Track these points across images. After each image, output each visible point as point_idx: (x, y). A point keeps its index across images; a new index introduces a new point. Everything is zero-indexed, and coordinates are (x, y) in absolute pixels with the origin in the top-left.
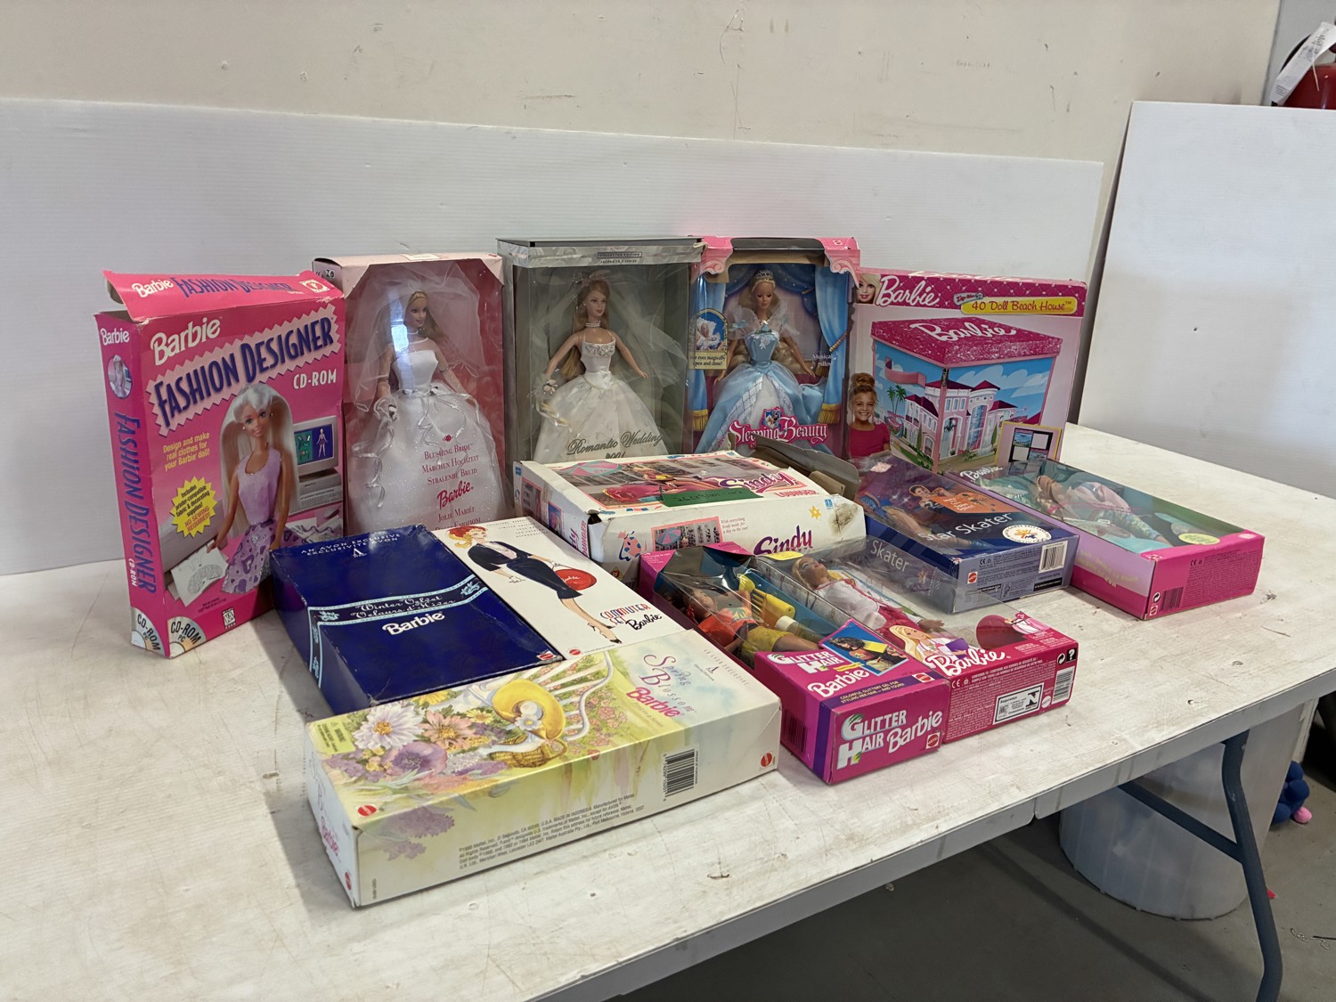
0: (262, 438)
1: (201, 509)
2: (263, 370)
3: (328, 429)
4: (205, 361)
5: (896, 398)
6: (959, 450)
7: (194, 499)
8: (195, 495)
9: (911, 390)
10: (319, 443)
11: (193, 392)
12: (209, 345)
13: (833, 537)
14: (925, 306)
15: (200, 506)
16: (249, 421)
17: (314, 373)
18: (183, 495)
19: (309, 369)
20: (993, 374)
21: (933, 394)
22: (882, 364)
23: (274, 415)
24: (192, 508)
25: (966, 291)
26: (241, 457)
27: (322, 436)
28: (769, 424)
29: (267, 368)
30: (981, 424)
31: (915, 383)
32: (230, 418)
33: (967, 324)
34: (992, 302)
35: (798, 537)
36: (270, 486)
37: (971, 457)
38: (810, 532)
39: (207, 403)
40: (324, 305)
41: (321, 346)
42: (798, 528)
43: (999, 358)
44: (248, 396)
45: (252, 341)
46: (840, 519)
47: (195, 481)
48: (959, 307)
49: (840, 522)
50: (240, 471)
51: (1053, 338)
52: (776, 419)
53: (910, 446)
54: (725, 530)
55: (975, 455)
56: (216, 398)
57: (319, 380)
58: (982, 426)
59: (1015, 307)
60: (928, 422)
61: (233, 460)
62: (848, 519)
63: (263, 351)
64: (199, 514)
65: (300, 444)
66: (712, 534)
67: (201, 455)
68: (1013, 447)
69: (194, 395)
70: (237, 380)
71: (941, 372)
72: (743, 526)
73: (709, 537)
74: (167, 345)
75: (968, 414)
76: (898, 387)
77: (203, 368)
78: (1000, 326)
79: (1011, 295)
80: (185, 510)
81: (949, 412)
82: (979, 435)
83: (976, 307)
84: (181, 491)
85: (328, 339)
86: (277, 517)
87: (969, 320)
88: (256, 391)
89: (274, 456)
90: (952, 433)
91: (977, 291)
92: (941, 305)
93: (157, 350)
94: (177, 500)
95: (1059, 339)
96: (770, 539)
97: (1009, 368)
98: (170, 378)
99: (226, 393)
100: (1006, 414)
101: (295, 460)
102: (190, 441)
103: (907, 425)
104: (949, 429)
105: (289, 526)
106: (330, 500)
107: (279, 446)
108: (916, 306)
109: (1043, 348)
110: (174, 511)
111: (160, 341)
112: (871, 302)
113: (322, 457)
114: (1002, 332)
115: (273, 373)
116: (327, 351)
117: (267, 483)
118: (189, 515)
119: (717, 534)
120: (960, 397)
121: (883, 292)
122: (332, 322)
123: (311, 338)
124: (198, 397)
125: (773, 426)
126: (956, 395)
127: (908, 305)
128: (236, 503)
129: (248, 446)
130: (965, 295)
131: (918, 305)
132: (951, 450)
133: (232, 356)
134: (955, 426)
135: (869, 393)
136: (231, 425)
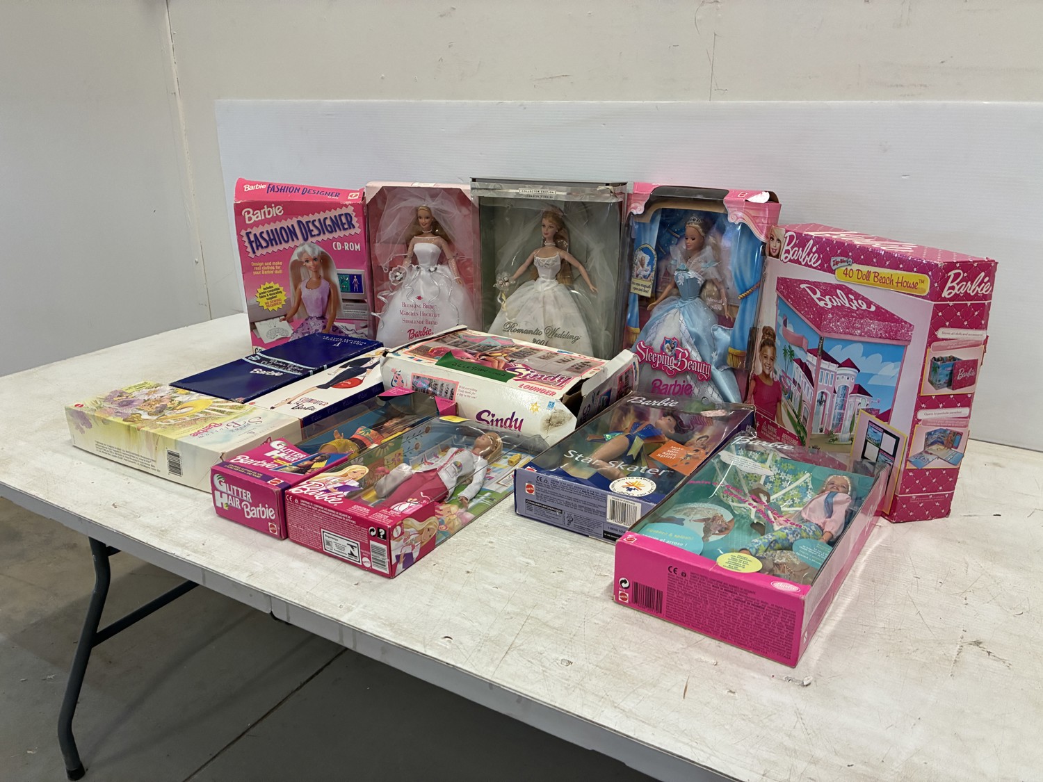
0: (316, 272)
1: (275, 299)
2: (312, 236)
3: (359, 277)
4: (278, 225)
5: (788, 358)
6: (826, 429)
7: (271, 293)
8: (273, 291)
9: (799, 353)
10: (353, 284)
11: (271, 240)
12: (276, 219)
13: (539, 433)
14: (810, 266)
15: (276, 297)
16: (307, 261)
17: (345, 243)
18: (264, 289)
19: (342, 240)
20: (854, 352)
21: (811, 360)
22: (781, 322)
23: (323, 261)
24: (270, 297)
25: (841, 255)
26: (303, 278)
27: (355, 280)
28: (667, 351)
29: (315, 235)
30: (843, 407)
31: (800, 347)
32: (295, 257)
33: (838, 291)
34: (858, 270)
35: (511, 420)
36: (322, 299)
37: (834, 440)
38: (522, 420)
39: (281, 247)
40: (346, 206)
41: (347, 229)
42: (514, 413)
43: (861, 335)
44: (305, 249)
45: (304, 219)
46: (553, 420)
47: (272, 284)
48: (833, 272)
49: (551, 423)
50: (302, 286)
51: (906, 322)
52: (672, 348)
53: (793, 410)
54: (459, 393)
55: (837, 439)
56: (284, 246)
57: (349, 247)
58: (844, 409)
59: (876, 280)
60: (808, 392)
61: (297, 280)
62: (559, 423)
63: (310, 225)
64: (275, 301)
65: (342, 281)
66: (449, 392)
67: (276, 272)
68: (866, 441)
69: (270, 242)
70: (298, 239)
71: (818, 340)
72: (473, 396)
73: (447, 393)
74: (253, 215)
75: (835, 392)
76: (789, 347)
77: (276, 229)
78: (864, 299)
79: (873, 265)
80: (265, 296)
81: (823, 384)
82: (841, 417)
83: (846, 274)
84: (263, 286)
85: (351, 226)
86: (328, 316)
87: (840, 287)
88: (310, 246)
89: (324, 283)
90: (822, 407)
91: (847, 256)
92: (821, 268)
93: (247, 216)
94: (261, 290)
95: (911, 325)
96: (489, 412)
97: (869, 349)
98: (256, 231)
99: (291, 244)
100: (862, 401)
101: (339, 289)
102: (270, 264)
103: (794, 389)
104: (820, 402)
105: (336, 324)
106: (363, 318)
107: (328, 279)
108: (805, 265)
109: (896, 333)
110: (258, 295)
111: (249, 212)
112: (777, 256)
113: (356, 292)
114: (864, 307)
115: (320, 239)
116: (352, 232)
117: (321, 297)
118: (267, 299)
119: (452, 393)
120: (831, 371)
121: (786, 248)
122: (353, 216)
123: (339, 223)
124: (274, 242)
125: (670, 353)
126: (826, 368)
127: (800, 263)
128: (300, 301)
129: (307, 274)
130: (839, 259)
131: (806, 265)
132: (820, 426)
133: (292, 226)
134: (825, 401)
135: (772, 348)
136: (295, 261)
